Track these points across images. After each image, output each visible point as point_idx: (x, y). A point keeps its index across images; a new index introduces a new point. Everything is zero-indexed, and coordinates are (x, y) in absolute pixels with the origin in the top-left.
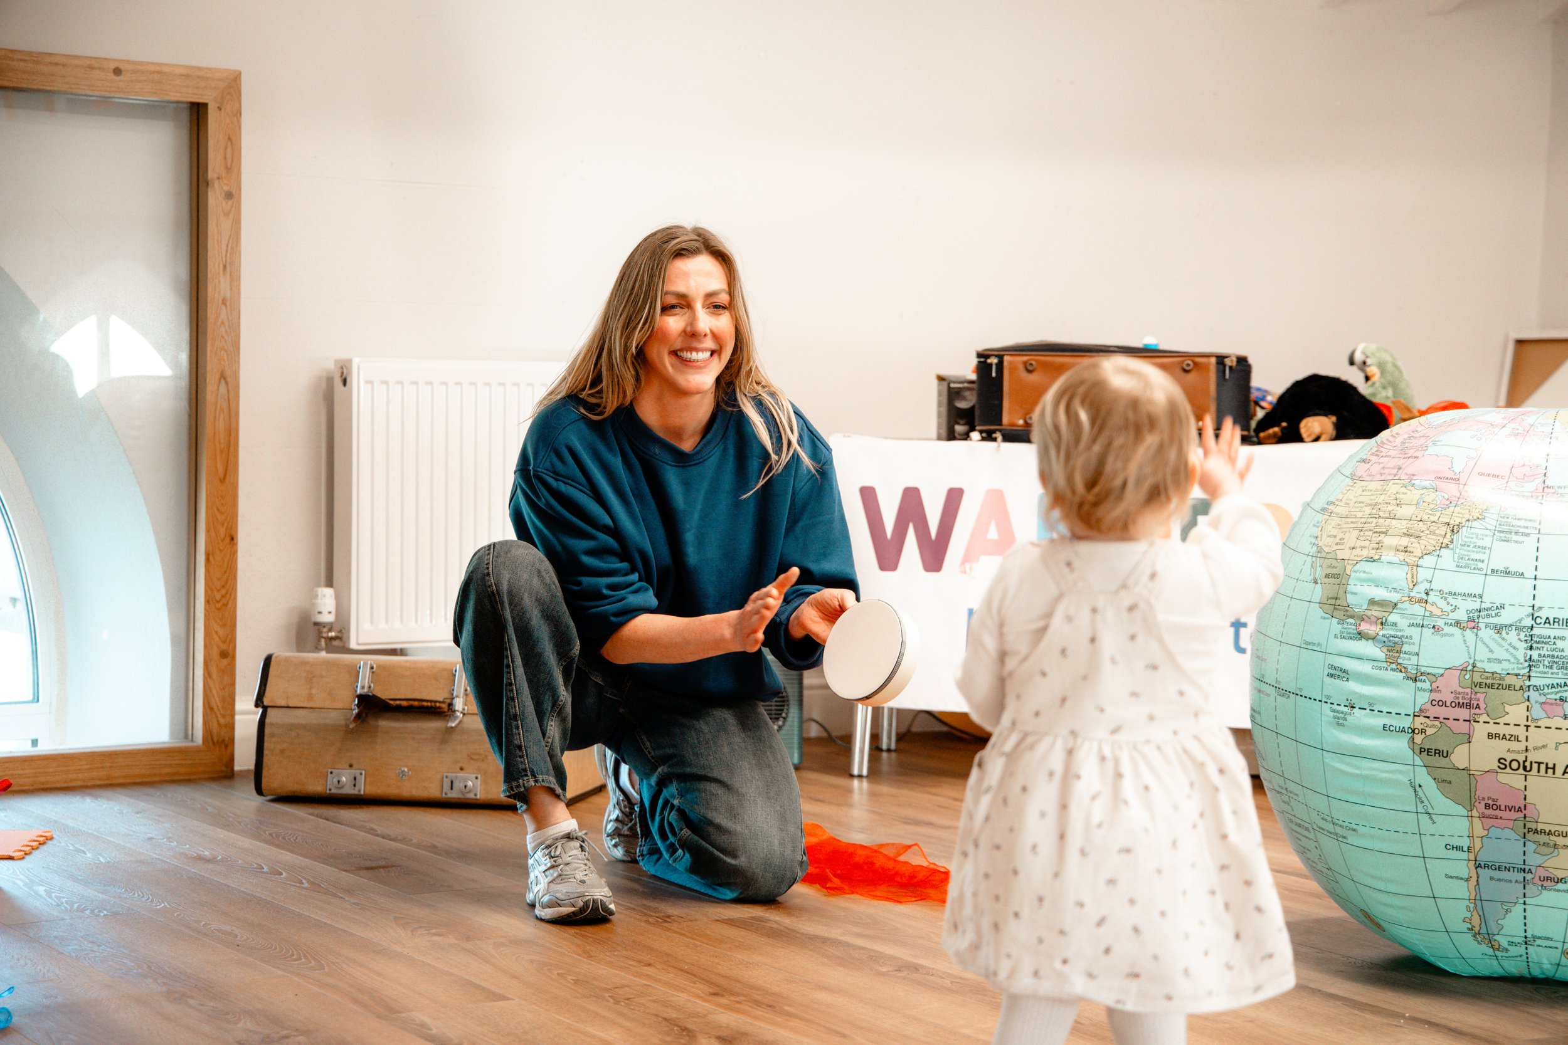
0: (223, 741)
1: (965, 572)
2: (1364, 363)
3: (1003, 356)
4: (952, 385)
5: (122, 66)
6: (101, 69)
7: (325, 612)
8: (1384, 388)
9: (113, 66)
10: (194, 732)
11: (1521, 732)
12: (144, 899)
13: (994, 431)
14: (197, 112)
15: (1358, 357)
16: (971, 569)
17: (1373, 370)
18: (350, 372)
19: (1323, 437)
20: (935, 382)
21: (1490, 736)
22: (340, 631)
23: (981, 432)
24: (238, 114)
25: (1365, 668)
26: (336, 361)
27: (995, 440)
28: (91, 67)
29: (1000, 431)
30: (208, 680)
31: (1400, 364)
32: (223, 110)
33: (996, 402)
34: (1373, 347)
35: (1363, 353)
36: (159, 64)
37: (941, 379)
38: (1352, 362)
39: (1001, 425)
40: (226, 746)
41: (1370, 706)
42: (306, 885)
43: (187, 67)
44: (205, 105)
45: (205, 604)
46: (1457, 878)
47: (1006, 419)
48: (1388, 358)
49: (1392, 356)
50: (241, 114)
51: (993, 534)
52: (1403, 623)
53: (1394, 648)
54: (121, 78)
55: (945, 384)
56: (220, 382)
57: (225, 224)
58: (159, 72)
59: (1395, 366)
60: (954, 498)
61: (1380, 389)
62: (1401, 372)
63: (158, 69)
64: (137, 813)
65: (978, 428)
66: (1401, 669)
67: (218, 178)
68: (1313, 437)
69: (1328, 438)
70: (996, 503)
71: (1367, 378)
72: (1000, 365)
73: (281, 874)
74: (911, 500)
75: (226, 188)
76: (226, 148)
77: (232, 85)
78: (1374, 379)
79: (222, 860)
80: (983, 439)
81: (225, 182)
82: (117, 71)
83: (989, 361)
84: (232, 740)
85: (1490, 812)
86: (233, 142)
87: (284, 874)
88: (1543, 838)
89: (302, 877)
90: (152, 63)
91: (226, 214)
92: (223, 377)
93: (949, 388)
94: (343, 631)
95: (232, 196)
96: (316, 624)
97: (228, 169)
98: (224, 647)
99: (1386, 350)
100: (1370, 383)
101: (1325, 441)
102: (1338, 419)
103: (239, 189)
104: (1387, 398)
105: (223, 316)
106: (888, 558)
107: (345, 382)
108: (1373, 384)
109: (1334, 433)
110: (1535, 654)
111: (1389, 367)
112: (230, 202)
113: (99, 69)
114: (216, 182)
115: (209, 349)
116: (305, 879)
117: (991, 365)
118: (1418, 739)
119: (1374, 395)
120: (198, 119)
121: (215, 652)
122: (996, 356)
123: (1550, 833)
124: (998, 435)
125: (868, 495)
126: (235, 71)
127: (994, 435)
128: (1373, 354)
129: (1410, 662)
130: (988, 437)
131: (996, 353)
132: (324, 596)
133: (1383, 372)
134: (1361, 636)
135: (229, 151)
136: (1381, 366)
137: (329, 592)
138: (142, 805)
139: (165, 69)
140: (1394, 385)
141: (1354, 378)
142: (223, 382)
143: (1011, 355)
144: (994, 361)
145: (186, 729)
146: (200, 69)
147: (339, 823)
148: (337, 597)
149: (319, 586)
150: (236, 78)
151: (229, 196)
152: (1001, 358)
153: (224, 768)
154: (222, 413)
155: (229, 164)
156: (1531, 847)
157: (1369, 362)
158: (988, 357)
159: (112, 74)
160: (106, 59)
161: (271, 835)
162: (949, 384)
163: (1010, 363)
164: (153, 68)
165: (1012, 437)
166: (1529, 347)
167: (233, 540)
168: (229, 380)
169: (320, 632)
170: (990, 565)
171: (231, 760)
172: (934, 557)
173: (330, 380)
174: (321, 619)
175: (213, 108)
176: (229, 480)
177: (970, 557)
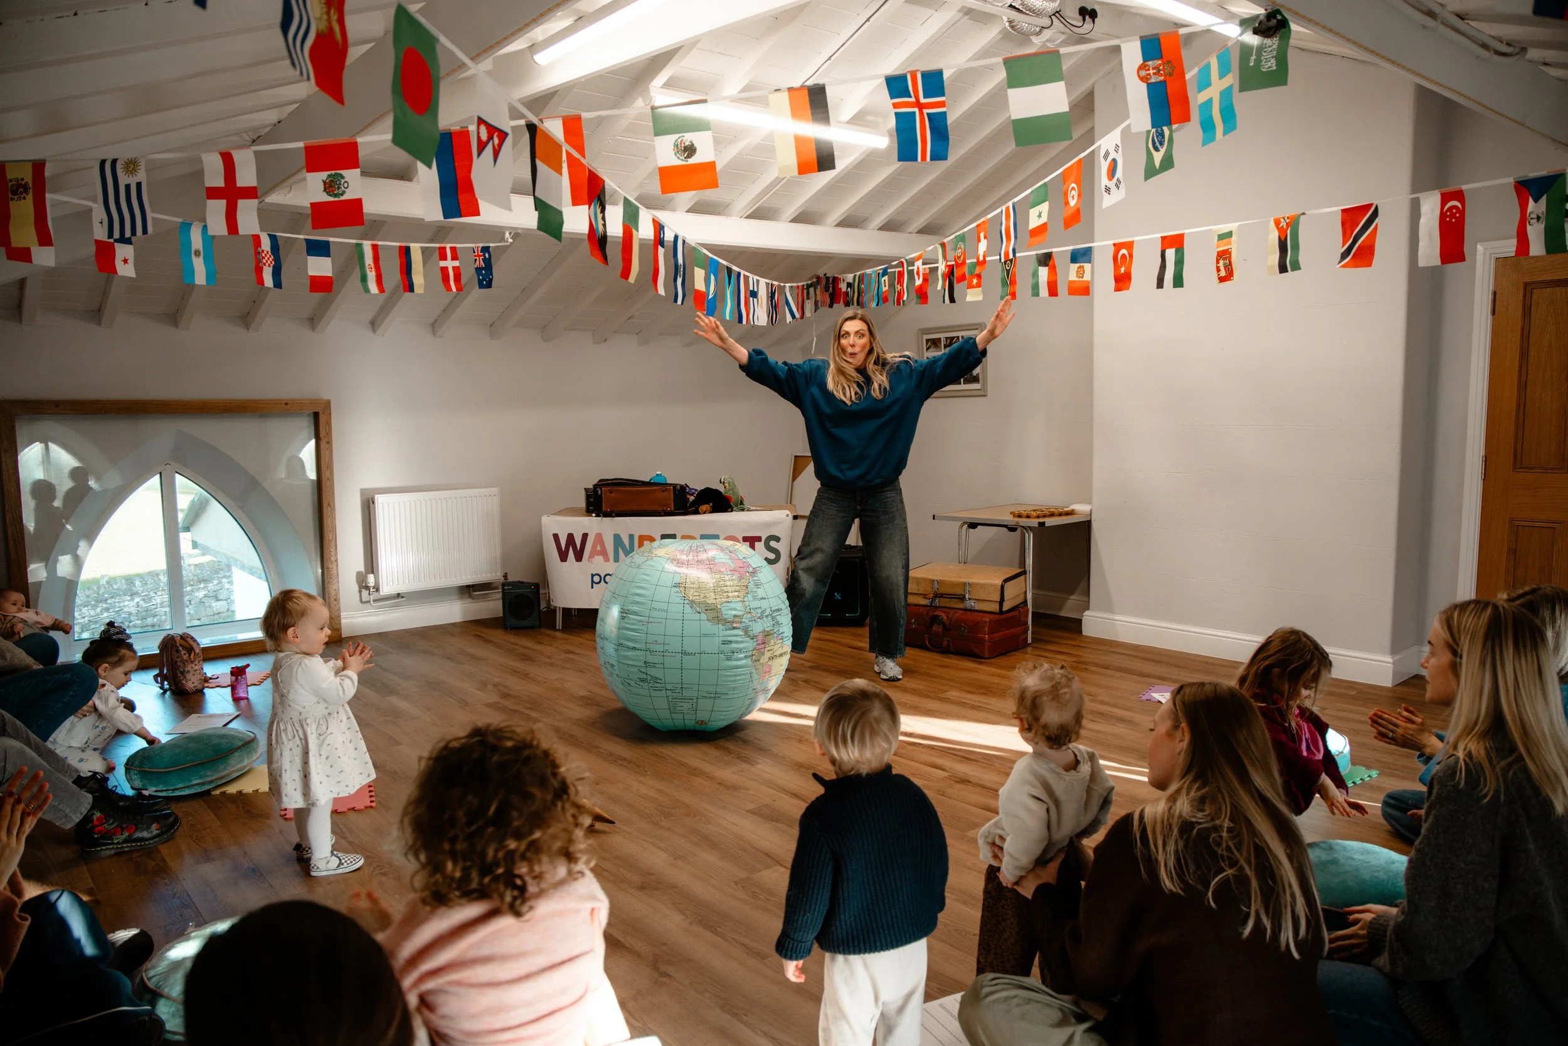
1: (590, 562)
5: (288, 402)
6: (281, 404)
7: (371, 582)
9: (285, 402)
14: (316, 416)
15: (722, 480)
16: (592, 560)
17: (727, 484)
18: (374, 498)
22: (377, 589)
24: (330, 414)
25: (739, 639)
26: (370, 495)
27: (600, 517)
28: (277, 403)
29: (601, 513)
31: (736, 483)
32: (325, 412)
33: (600, 503)
34: (727, 477)
35: (724, 479)
36: (302, 399)
38: (720, 482)
39: (602, 511)
41: (740, 651)
43: (311, 399)
44: (319, 410)
47: (604, 509)
48: (734, 480)
51: (599, 548)
52: (747, 621)
53: (746, 630)
54: (288, 406)
55: (587, 490)
57: (327, 452)
58: (301, 401)
60: (585, 536)
61: (729, 492)
65: (595, 512)
66: (749, 636)
67: (324, 437)
68: (704, 512)
69: (709, 512)
70: (599, 537)
72: (603, 488)
74: (571, 537)
75: (327, 440)
76: (326, 426)
77: (328, 404)
78: (726, 488)
80: (596, 516)
81: (327, 438)
82: (286, 404)
86: (329, 423)
91: (328, 449)
92: (329, 505)
96: (368, 587)
97: (328, 434)
99: (731, 478)
101: (707, 514)
102: (713, 505)
103: (332, 440)
104: (731, 494)
105: (328, 484)
106: (563, 557)
107: (373, 503)
109: (711, 510)
111: (733, 483)
112: (328, 445)
115: (324, 496)
117: (599, 489)
118: (754, 657)
119: (728, 495)
120: (318, 413)
124: (601, 515)
125: (556, 536)
126: (329, 399)
128: (727, 479)
129: (751, 633)
130: (598, 515)
132: (370, 577)
133: (729, 485)
134: (734, 628)
135: (328, 427)
136: (729, 483)
137: (372, 575)
139: (304, 400)
140: (734, 490)
141: (721, 489)
142: (329, 507)
146: (315, 399)
148: (375, 577)
149: (369, 574)
150: (329, 401)
151: (328, 443)
154: (330, 518)
155: (328, 432)
157: (725, 482)
160: (282, 400)
163: (606, 490)
164: (298, 401)
165: (605, 516)
166: (800, 458)
167: (336, 561)
168: (332, 505)
169: (369, 589)
170: (599, 559)
171: (341, 635)
172: (579, 557)
173: (369, 501)
174: (369, 585)
175: (321, 413)
176: (333, 540)
177: (591, 556)
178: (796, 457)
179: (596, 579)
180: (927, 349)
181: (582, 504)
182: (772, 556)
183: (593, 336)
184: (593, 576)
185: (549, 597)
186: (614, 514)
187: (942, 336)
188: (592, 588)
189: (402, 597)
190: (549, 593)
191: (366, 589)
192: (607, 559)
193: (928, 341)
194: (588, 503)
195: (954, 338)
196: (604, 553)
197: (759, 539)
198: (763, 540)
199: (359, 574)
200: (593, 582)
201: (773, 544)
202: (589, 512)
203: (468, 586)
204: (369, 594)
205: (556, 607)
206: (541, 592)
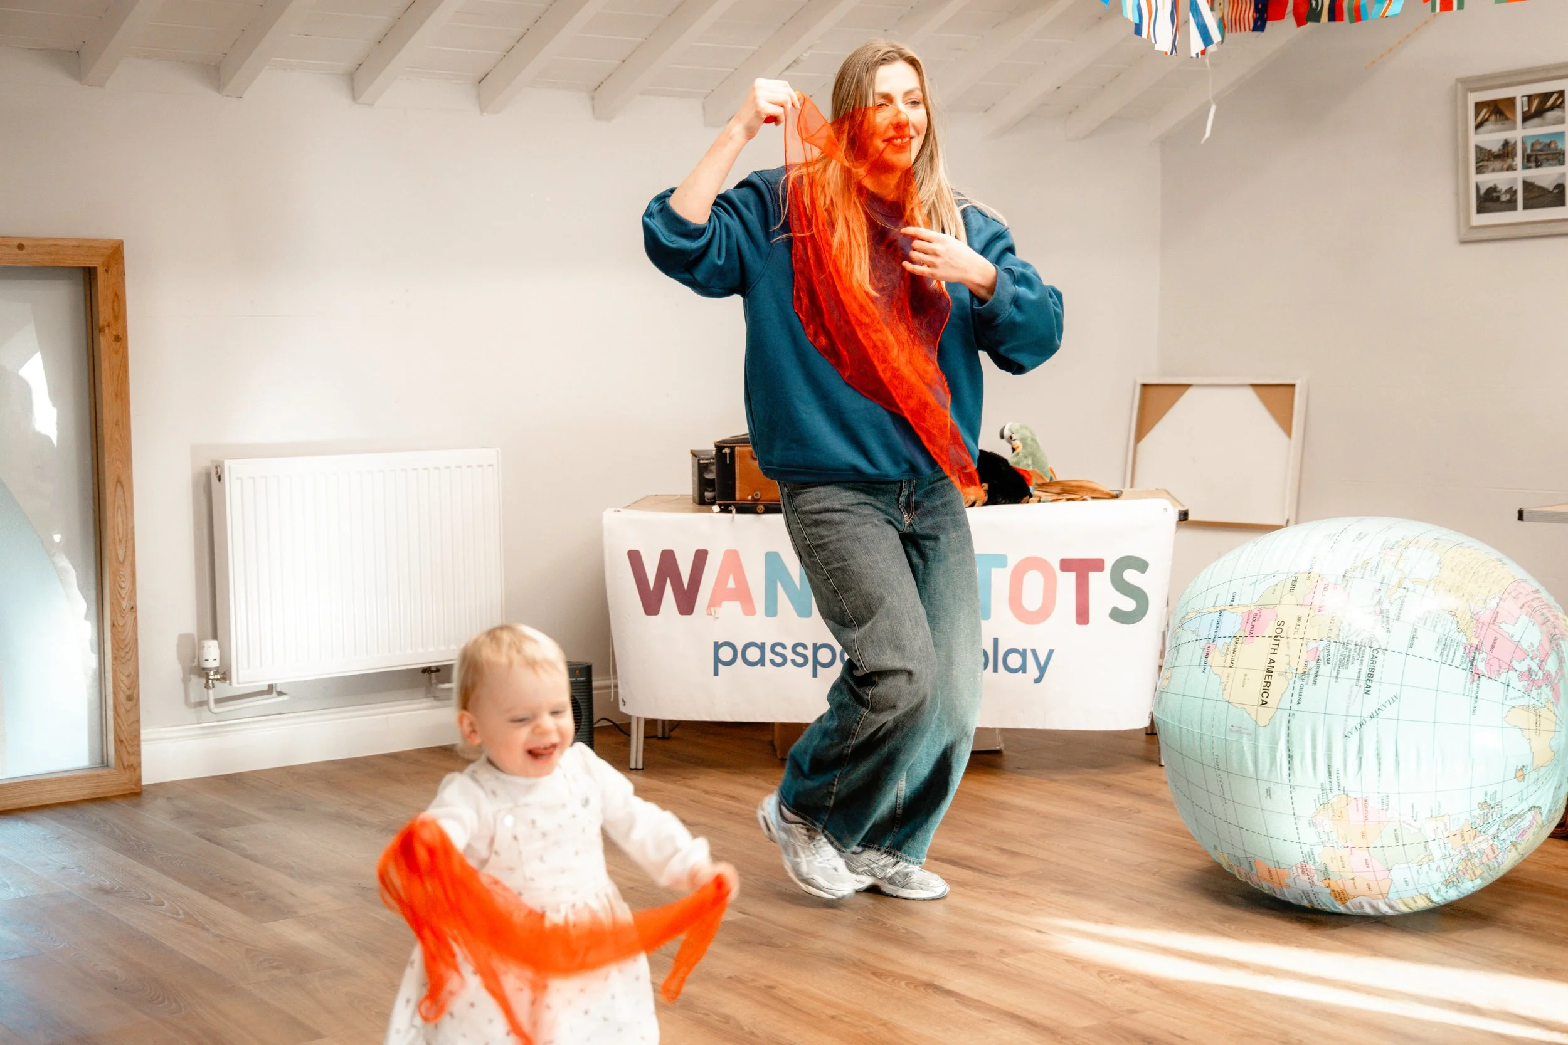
0: (132, 766)
1: (711, 615)
2: (1011, 438)
3: (735, 447)
4: (701, 461)
5: (24, 242)
6: (7, 246)
7: (211, 658)
8: (1026, 457)
9: (17, 242)
10: (109, 758)
11: (1300, 634)
12: (49, 938)
13: (730, 505)
14: (90, 274)
15: (1006, 433)
16: (715, 612)
17: (1017, 443)
18: (222, 469)
19: (977, 504)
20: (690, 456)
21: (1300, 617)
22: (224, 673)
23: (720, 505)
24: (122, 274)
26: (213, 462)
27: (730, 512)
29: (734, 504)
30: (118, 718)
31: (1038, 439)
32: (109, 272)
33: (730, 483)
34: (1016, 426)
35: (1010, 430)
36: (55, 239)
37: (694, 454)
38: (1002, 437)
39: (735, 500)
40: (135, 770)
42: (182, 917)
43: (76, 240)
44: (95, 268)
45: (113, 661)
46: (1216, 601)
47: (738, 496)
48: (1029, 435)
49: (1031, 432)
50: (124, 274)
51: (731, 584)
54: (24, 252)
55: (697, 459)
56: (116, 486)
57: (116, 360)
58: (55, 245)
59: (1033, 440)
60: (701, 557)
61: (1023, 459)
62: (1038, 446)
63: (55, 242)
64: (58, 838)
65: (717, 502)
67: (108, 326)
68: (970, 503)
69: (981, 504)
70: (733, 560)
71: (1014, 450)
72: (732, 454)
73: (163, 905)
74: (668, 559)
75: (115, 333)
76: (114, 302)
77: (115, 253)
78: (1018, 451)
79: (118, 891)
80: (722, 511)
81: (114, 328)
82: (21, 247)
83: (724, 451)
84: (140, 764)
85: (1252, 616)
86: (119, 299)
87: (166, 904)
88: (1232, 647)
89: (180, 907)
90: (50, 239)
91: (117, 353)
92: (119, 481)
93: (699, 463)
94: (227, 673)
95: (120, 339)
96: (204, 669)
97: (116, 318)
98: (129, 692)
99: (1026, 428)
100: (1015, 453)
101: (978, 506)
102: (989, 487)
103: (126, 333)
104: (1029, 465)
105: (116, 433)
106: (651, 605)
107: (219, 479)
108: (1018, 454)
109: (986, 498)
110: (1352, 647)
111: (1029, 441)
112: (119, 344)
113: (5, 245)
114: (107, 329)
115: (106, 460)
116: (183, 909)
117: (726, 454)
119: (1018, 463)
120: (90, 278)
121: (122, 697)
122: (729, 447)
123: (1234, 651)
124: (733, 508)
125: (635, 558)
126: (118, 241)
127: (730, 508)
128: (1017, 431)
130: (725, 510)
131: (729, 445)
132: (210, 647)
133: (1025, 445)
135: (116, 304)
136: (1023, 440)
137: (215, 643)
138: (63, 829)
139: (60, 243)
140: (1033, 455)
141: (1004, 451)
142: (119, 485)
143: (740, 446)
144: (727, 451)
145: (102, 757)
146: (88, 240)
147: (218, 844)
148: (221, 647)
149: (206, 639)
150: (119, 246)
151: (117, 339)
152: (732, 449)
153: (133, 787)
154: (119, 510)
155: (117, 315)
156: (1228, 640)
157: (1014, 437)
158: (723, 448)
159: (17, 250)
160: (10, 237)
161: (162, 859)
162: (699, 460)
163: (740, 452)
164: (50, 242)
165: (743, 509)
166: (1150, 390)
167: (133, 609)
168: (124, 483)
169: (207, 675)
170: (731, 609)
171: (140, 780)
172: (686, 604)
173: (208, 475)
174: (208, 665)
175: (100, 271)
176: (128, 562)
177: (714, 602)
178: (1144, 386)
179: (726, 654)
180: (1478, 126)
181: (687, 485)
182: (1128, 604)
183: (704, 108)
184: (717, 647)
185: (616, 693)
186: (761, 507)
187: (1519, 93)
188: (716, 673)
189: (280, 694)
190: (616, 686)
191: (200, 676)
192: (749, 609)
193: (1479, 106)
194: (703, 484)
195: (1547, 96)
196: (743, 595)
197: (1097, 565)
198: (1108, 566)
199: (183, 639)
200: (717, 661)
201: (1131, 576)
202: (702, 502)
203: (427, 670)
204: (207, 686)
205: (629, 717)
206: (595, 684)
